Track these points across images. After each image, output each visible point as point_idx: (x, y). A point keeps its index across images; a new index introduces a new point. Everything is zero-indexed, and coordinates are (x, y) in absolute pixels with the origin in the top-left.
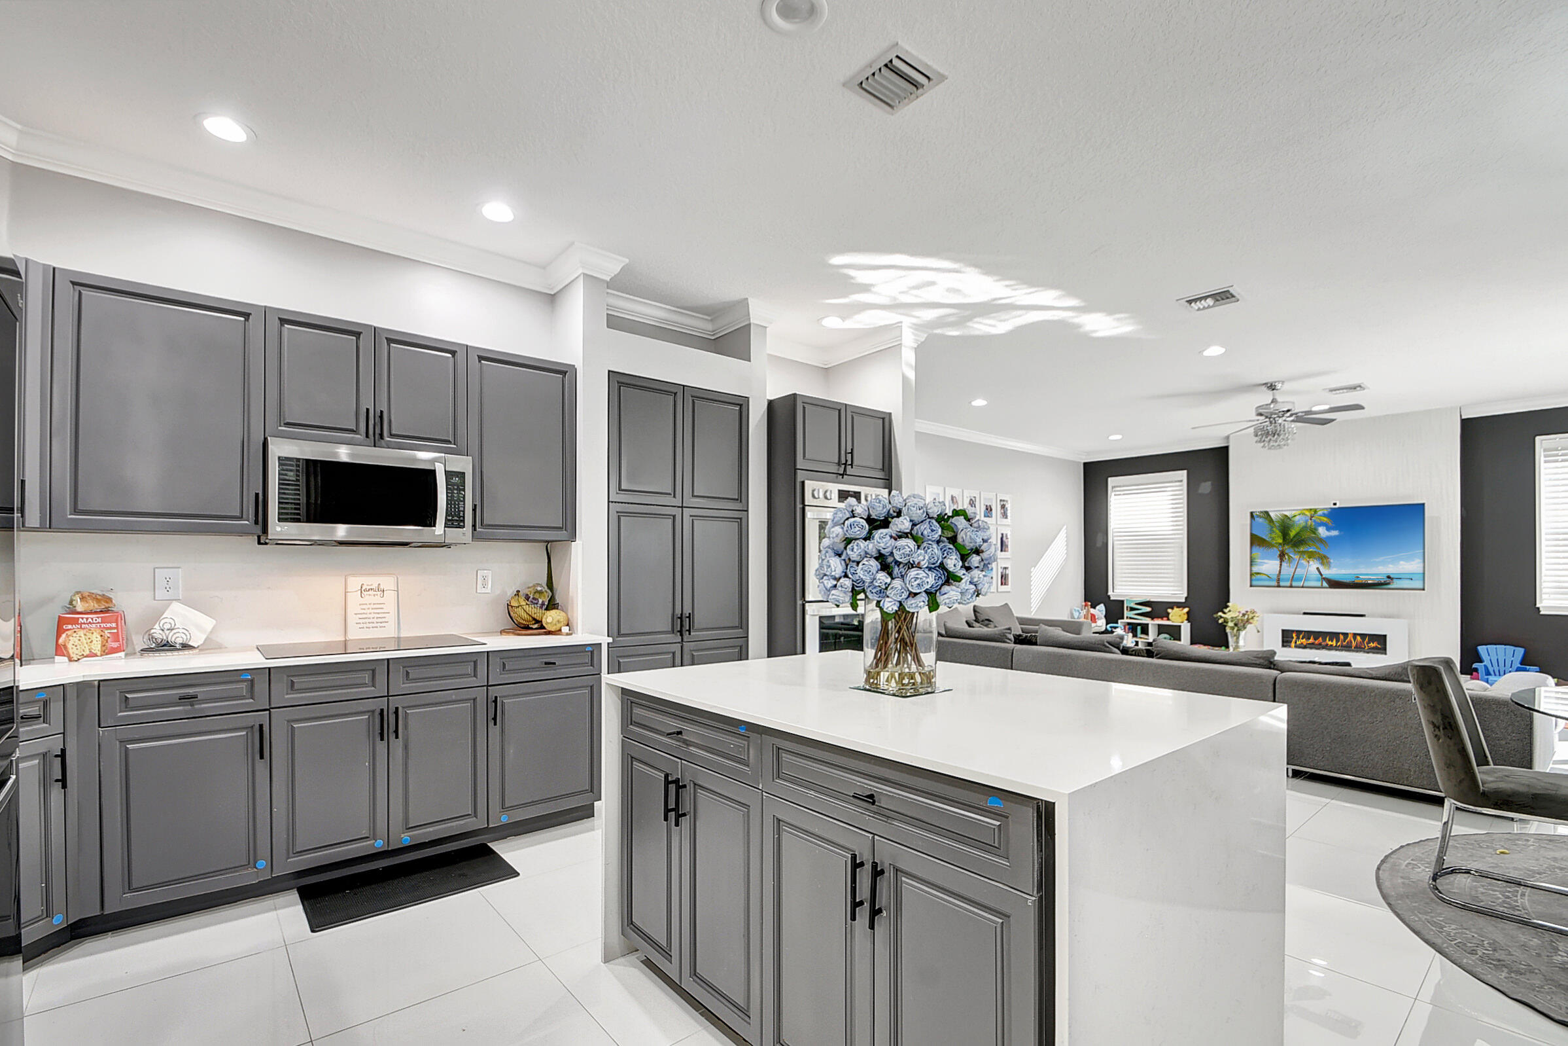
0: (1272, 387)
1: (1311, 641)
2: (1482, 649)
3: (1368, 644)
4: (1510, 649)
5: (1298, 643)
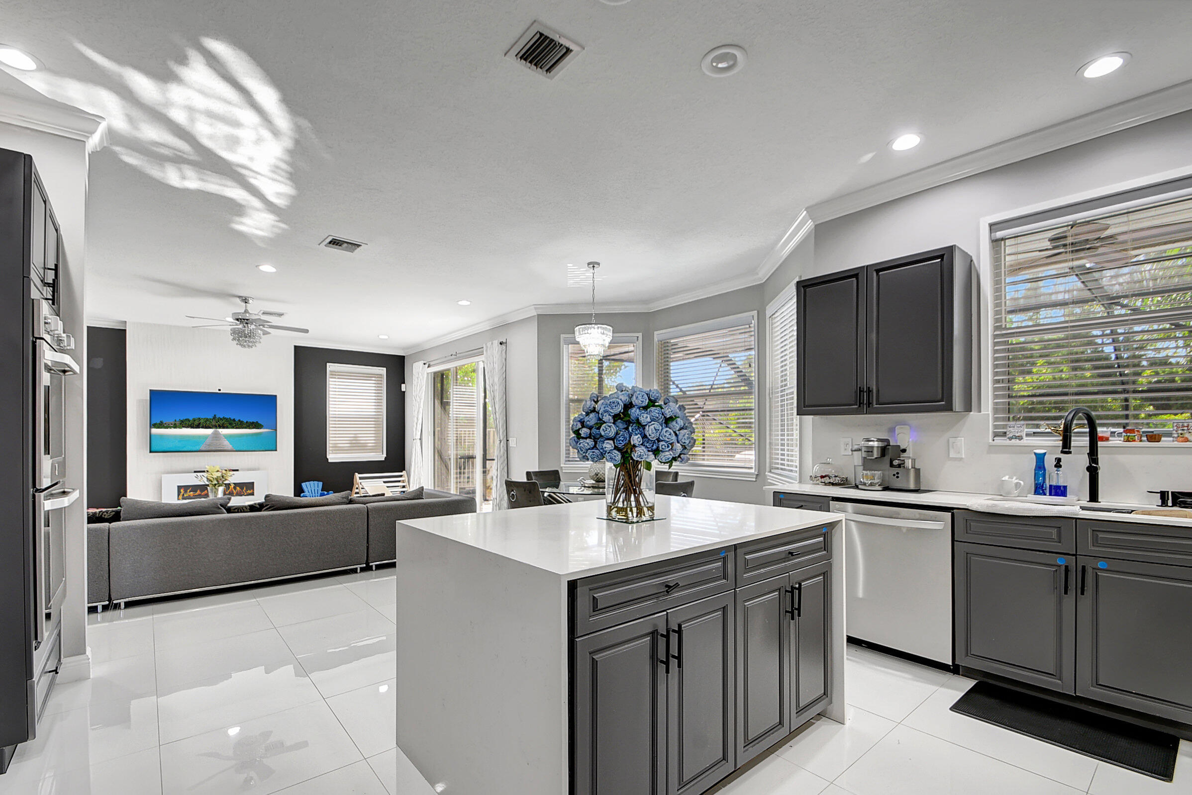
0: (245, 301)
1: (198, 492)
2: (304, 485)
3: (246, 492)
4: (316, 483)
5: (185, 495)
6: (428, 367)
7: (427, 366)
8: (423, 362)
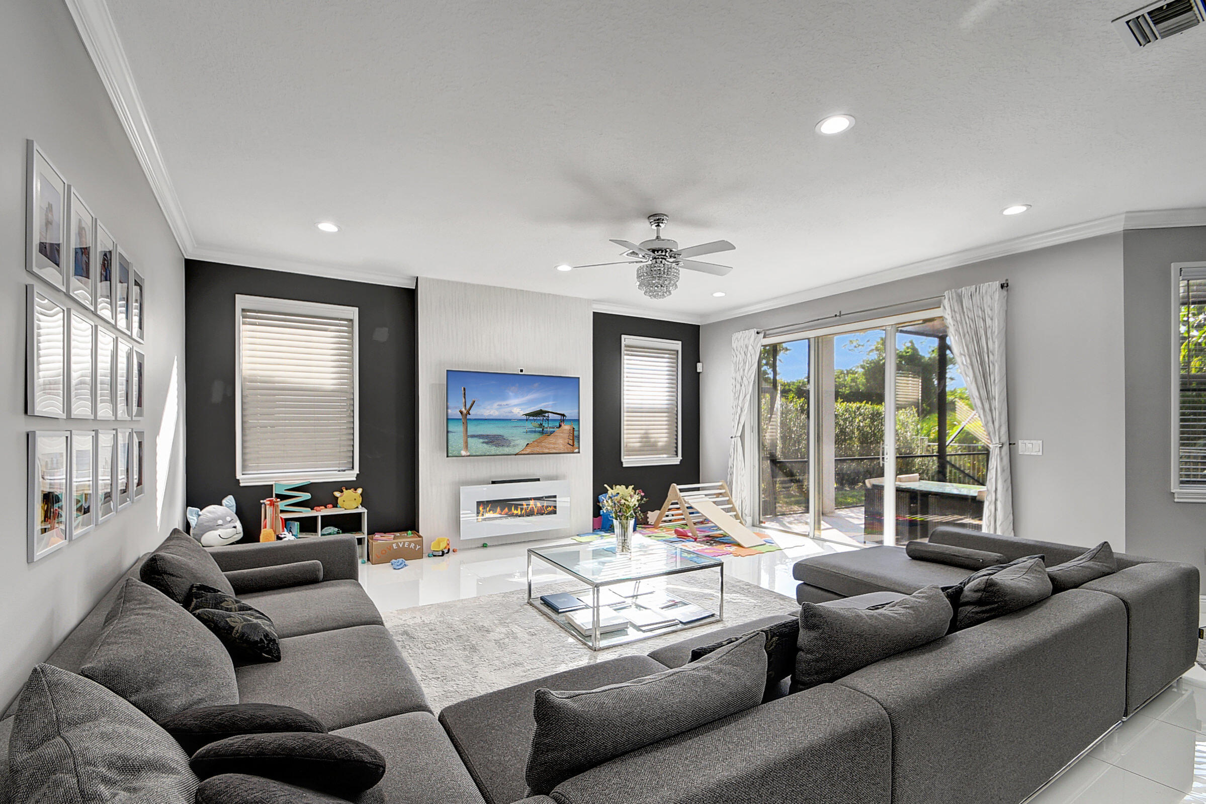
0: (658, 222)
6: (764, 337)
7: (762, 335)
8: (756, 330)
